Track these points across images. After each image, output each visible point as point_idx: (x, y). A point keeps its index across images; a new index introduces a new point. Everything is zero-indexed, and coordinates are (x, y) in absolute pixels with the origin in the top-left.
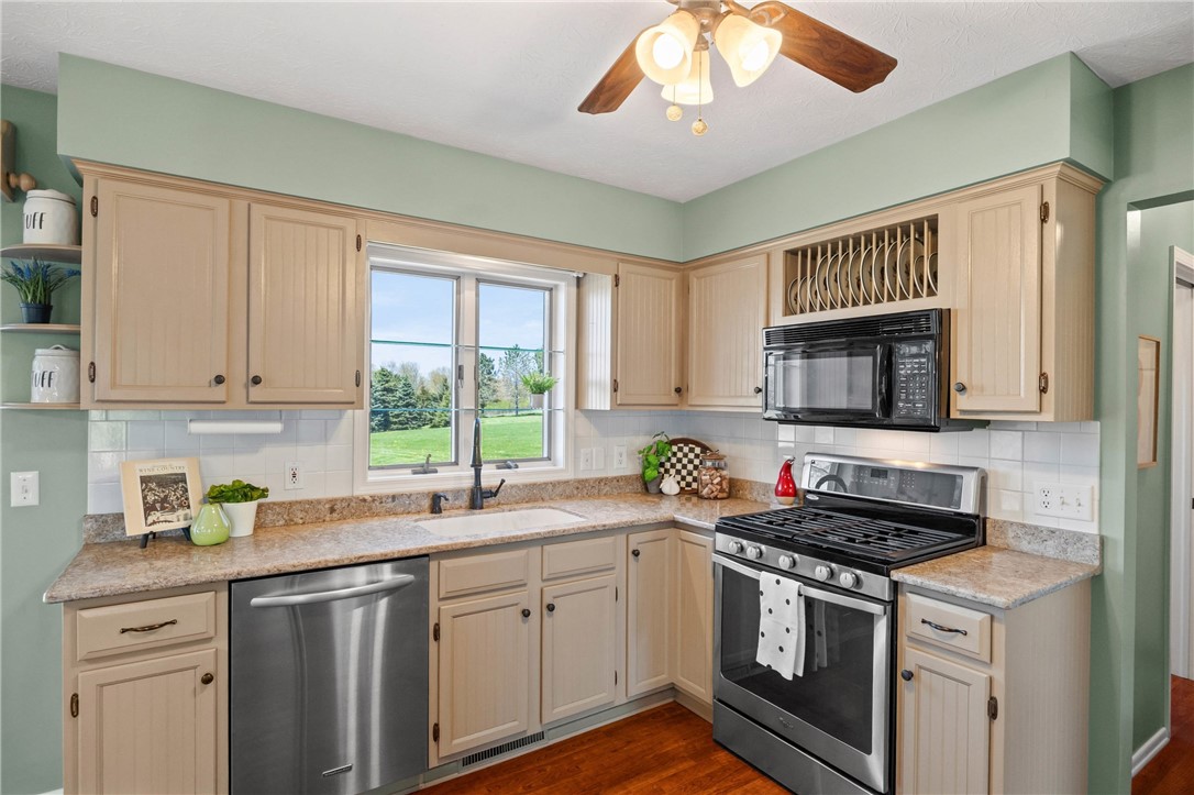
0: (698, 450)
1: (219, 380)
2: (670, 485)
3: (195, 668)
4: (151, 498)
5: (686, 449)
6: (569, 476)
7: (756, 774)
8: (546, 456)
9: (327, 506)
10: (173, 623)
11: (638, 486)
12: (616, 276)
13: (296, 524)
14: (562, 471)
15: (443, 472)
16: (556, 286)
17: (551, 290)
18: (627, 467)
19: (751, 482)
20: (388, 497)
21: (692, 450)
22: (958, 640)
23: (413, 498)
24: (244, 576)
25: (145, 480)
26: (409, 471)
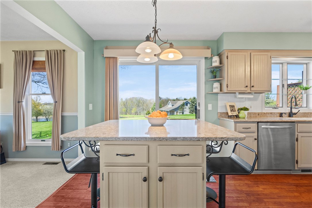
1: (247, 87)
3: (253, 137)
4: (231, 109)
8: (306, 106)
9: (258, 114)
10: (250, 128)
13: (252, 117)
15: (280, 109)
17: (307, 64)
20: (270, 113)
23: (275, 114)
25: (230, 106)
26: (272, 108)
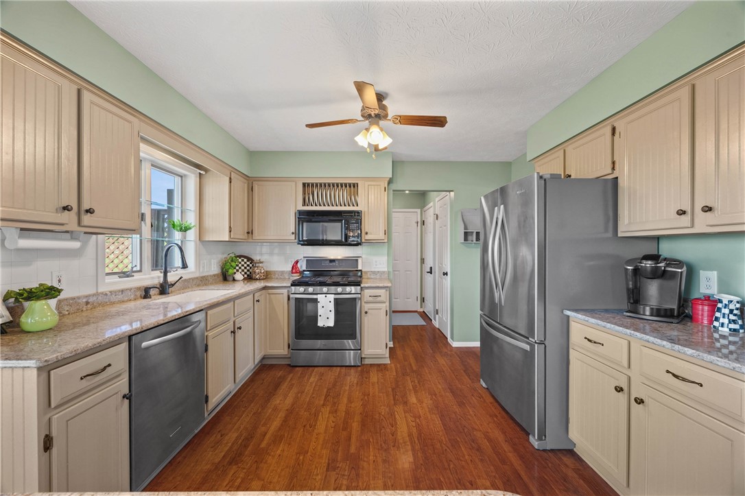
0: (245, 260)
2: (239, 276)
3: (117, 393)
5: (240, 260)
6: (197, 275)
7: (313, 368)
9: (84, 300)
10: (109, 365)
11: (221, 278)
12: (230, 178)
14: (192, 273)
15: (137, 276)
16: (185, 175)
17: (181, 177)
18: (215, 269)
19: (274, 271)
20: (119, 291)
21: (243, 260)
22: (379, 299)
24: (144, 329)
26: (117, 276)
